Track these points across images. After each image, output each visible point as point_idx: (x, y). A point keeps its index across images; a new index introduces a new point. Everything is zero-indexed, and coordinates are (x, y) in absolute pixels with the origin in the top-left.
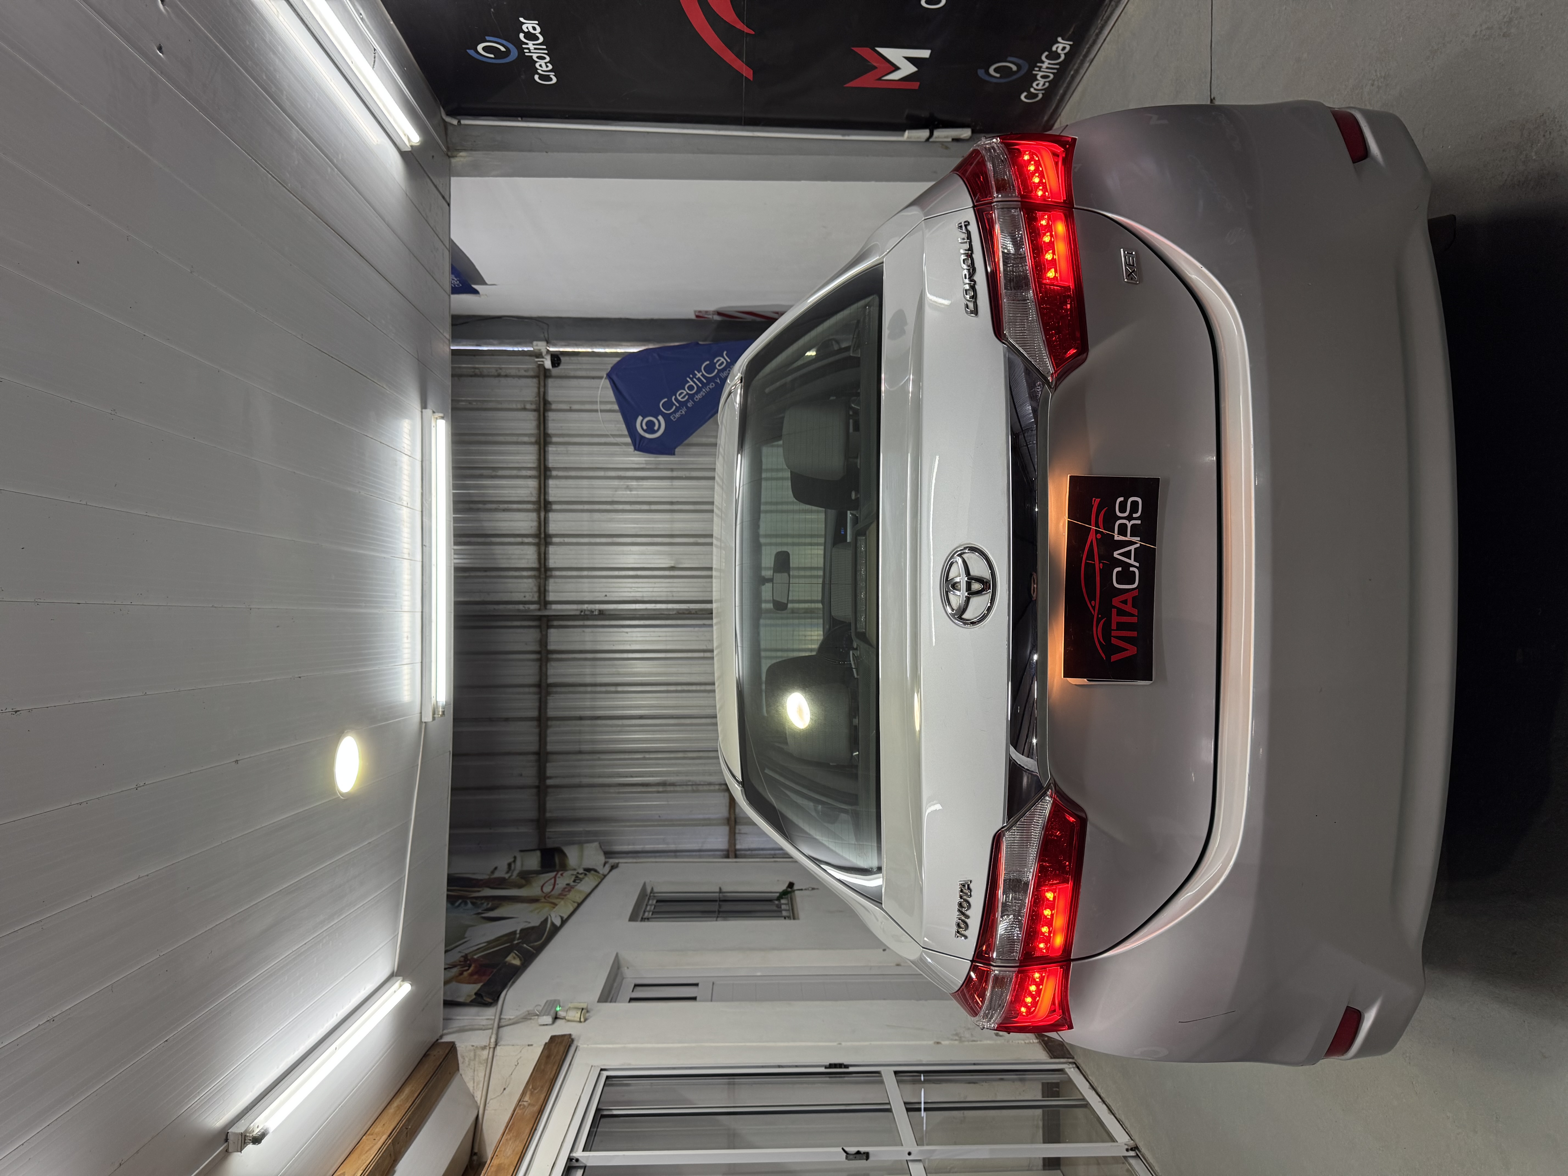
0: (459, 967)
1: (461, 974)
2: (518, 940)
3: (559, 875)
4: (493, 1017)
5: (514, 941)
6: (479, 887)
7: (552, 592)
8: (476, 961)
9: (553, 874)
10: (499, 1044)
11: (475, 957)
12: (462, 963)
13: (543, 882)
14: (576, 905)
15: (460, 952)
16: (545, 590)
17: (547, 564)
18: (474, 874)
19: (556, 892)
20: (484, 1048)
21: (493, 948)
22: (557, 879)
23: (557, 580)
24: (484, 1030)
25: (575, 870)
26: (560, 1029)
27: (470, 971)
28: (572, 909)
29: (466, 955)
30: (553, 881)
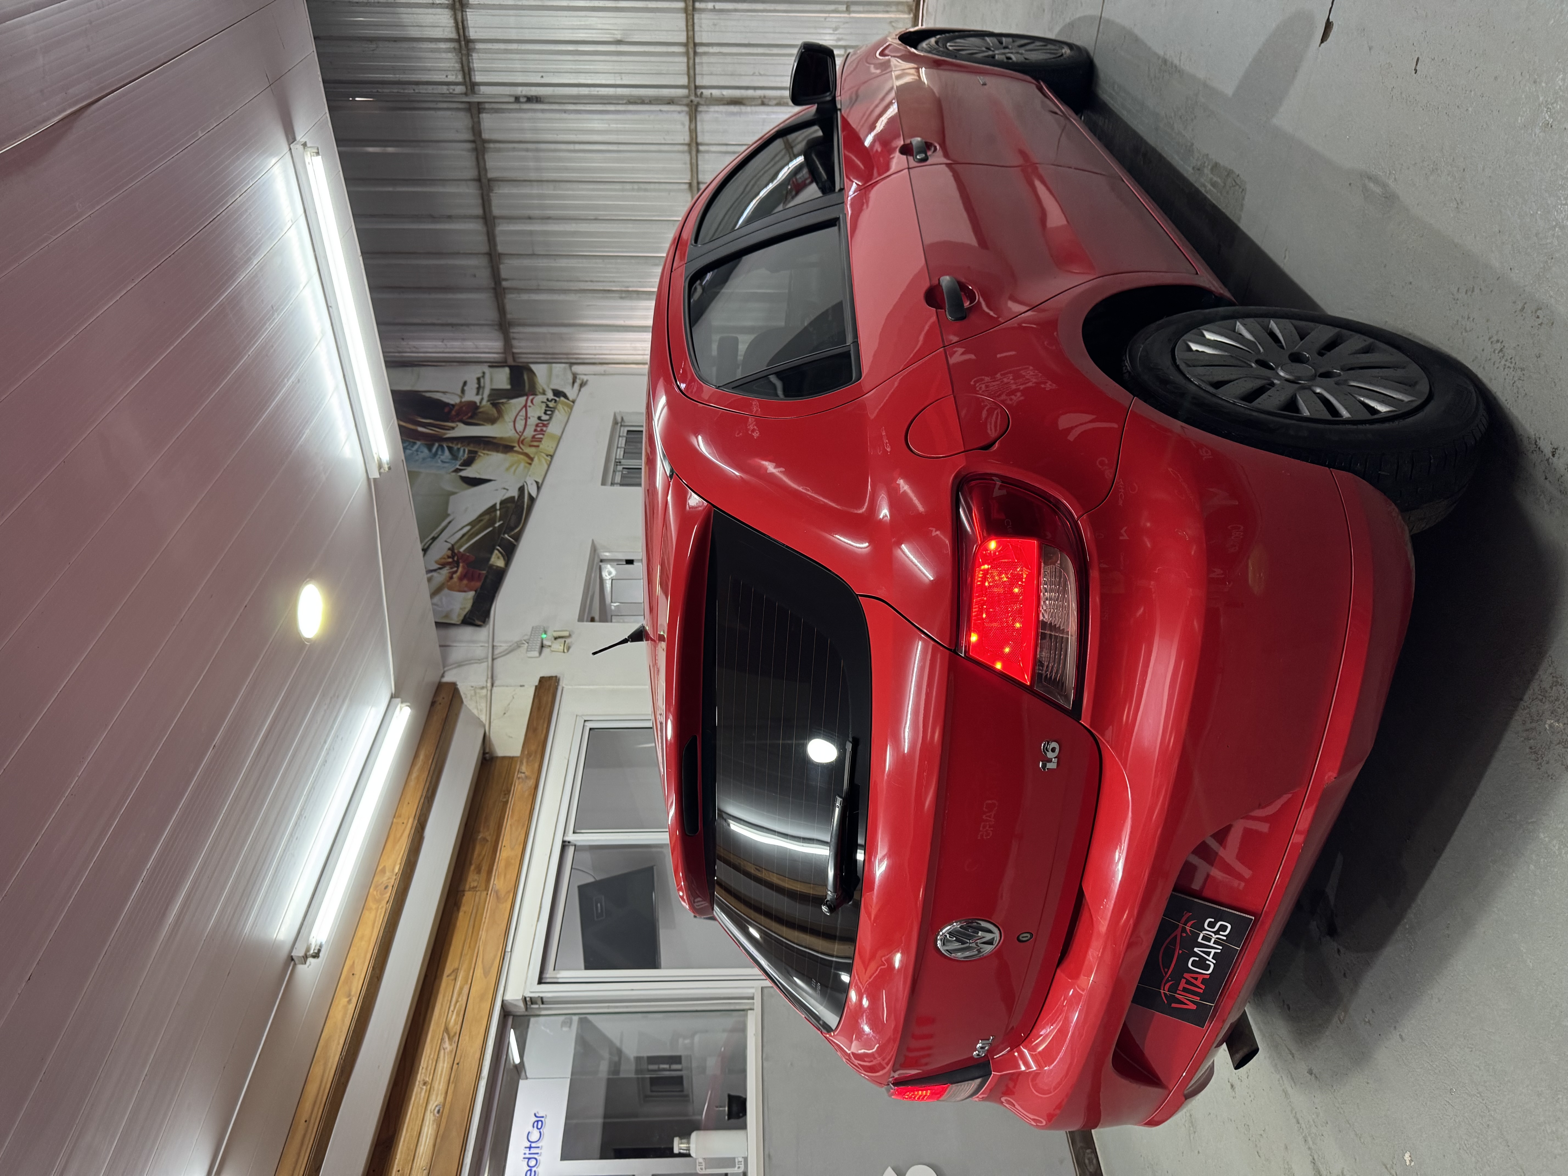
0: (448, 568)
1: (451, 578)
2: (499, 521)
3: (529, 403)
4: (486, 645)
5: (495, 523)
6: (453, 422)
7: (478, 71)
8: (462, 556)
9: (522, 400)
10: (495, 685)
11: (462, 550)
12: (450, 560)
13: (515, 414)
14: (549, 458)
15: (446, 541)
16: (470, 70)
17: (467, 34)
18: (444, 393)
19: (529, 432)
20: (483, 688)
21: (477, 534)
22: (528, 408)
23: (482, 55)
24: (480, 663)
25: (544, 393)
26: (547, 667)
27: (459, 573)
28: (546, 467)
29: (453, 546)
30: (524, 409)
